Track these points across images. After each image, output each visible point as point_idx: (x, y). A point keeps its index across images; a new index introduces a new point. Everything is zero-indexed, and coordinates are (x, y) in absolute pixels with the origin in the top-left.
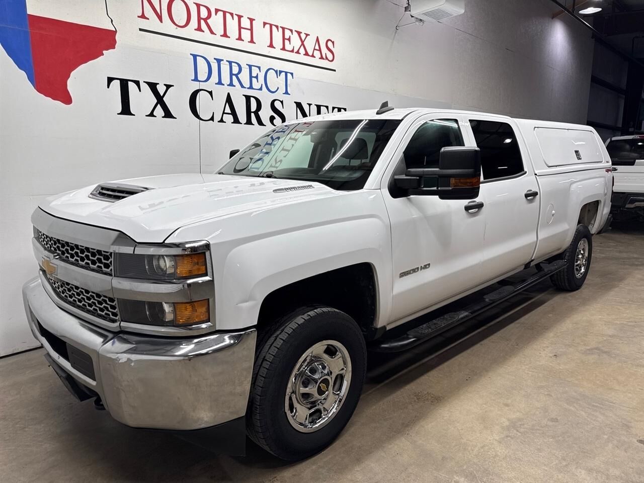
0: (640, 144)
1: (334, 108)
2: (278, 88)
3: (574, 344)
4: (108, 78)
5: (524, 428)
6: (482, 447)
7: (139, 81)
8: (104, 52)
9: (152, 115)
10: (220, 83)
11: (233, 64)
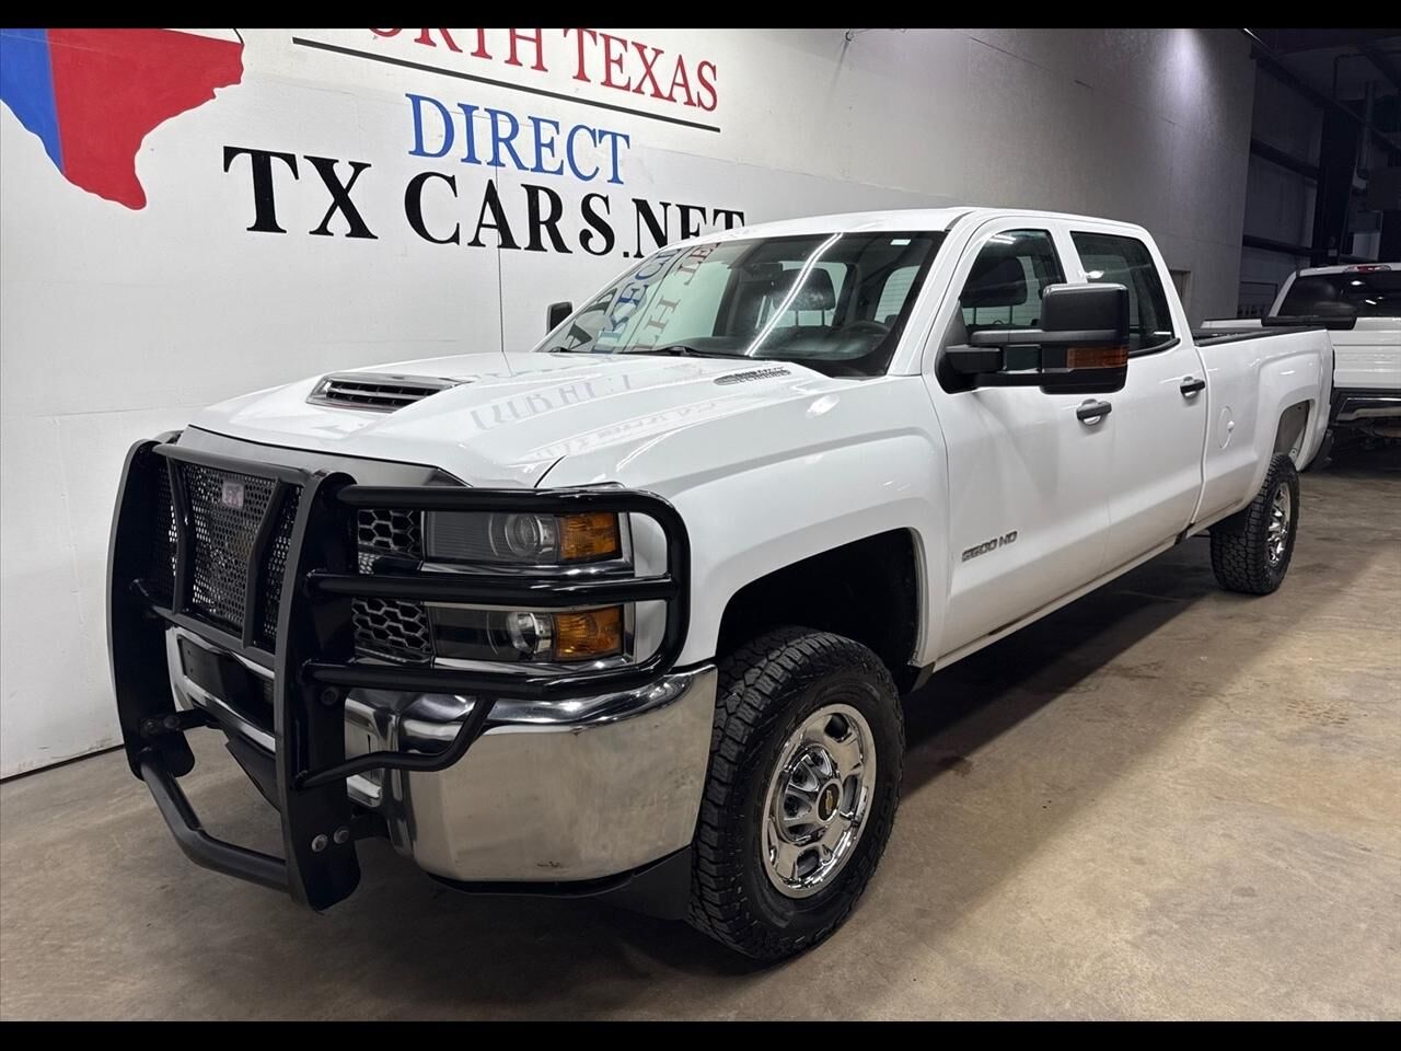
0: (1356, 283)
1: (717, 212)
2: (597, 169)
3: (1263, 720)
4: (226, 148)
5: (1185, 913)
6: (1100, 959)
7: (293, 156)
8: (217, 91)
9: (323, 230)
10: (471, 158)
11: (500, 117)
